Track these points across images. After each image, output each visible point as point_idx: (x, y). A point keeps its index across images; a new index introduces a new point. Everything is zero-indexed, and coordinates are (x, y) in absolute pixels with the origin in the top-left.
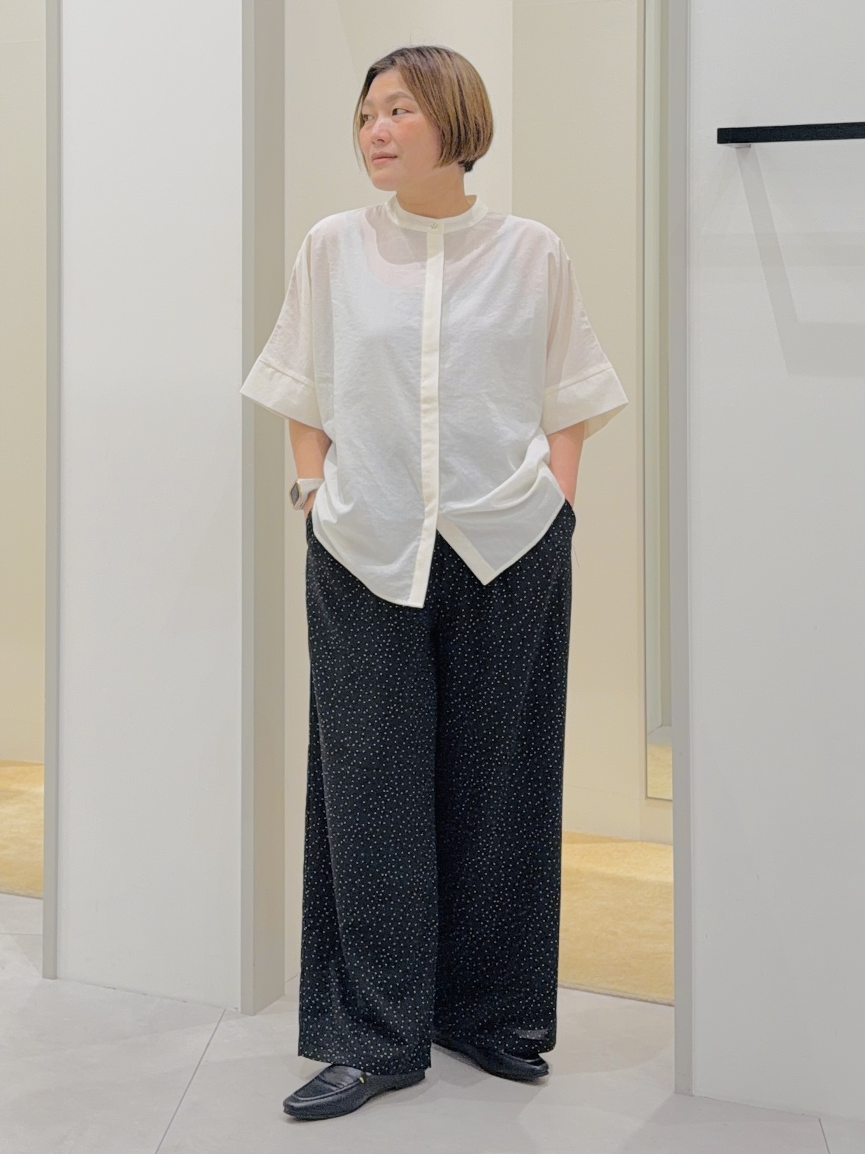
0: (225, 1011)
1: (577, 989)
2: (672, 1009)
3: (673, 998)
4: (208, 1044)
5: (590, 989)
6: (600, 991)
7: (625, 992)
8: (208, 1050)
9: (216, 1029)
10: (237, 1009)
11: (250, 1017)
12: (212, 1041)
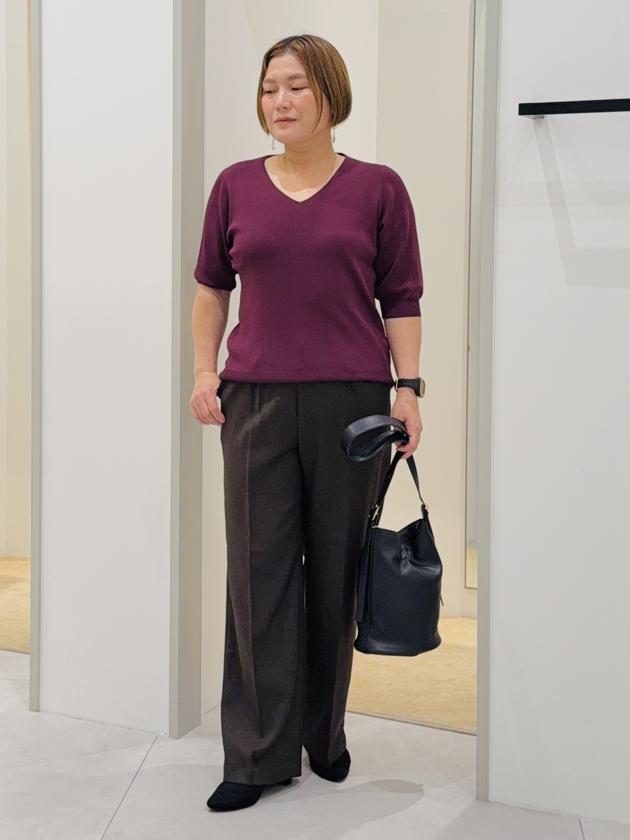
0: (157, 736)
1: (411, 723)
2: (476, 737)
3: (476, 730)
4: (145, 759)
5: (420, 723)
6: (428, 724)
7: (445, 726)
8: (144, 763)
9: (151, 748)
10: (166, 734)
11: (175, 740)
12: (147, 758)
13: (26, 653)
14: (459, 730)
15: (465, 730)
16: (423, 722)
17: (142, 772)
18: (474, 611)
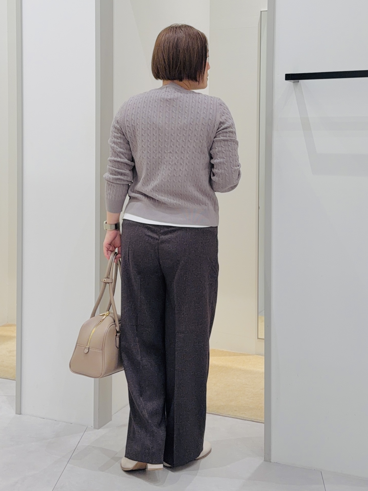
0: (87, 428)
1: (228, 417)
5: (233, 417)
6: (237, 417)
7: (247, 418)
8: (79, 444)
9: (83, 434)
10: (92, 426)
11: (97, 430)
12: (81, 440)
13: (14, 380)
14: (254, 420)
15: (258, 420)
16: (235, 416)
17: (78, 449)
18: (263, 352)
